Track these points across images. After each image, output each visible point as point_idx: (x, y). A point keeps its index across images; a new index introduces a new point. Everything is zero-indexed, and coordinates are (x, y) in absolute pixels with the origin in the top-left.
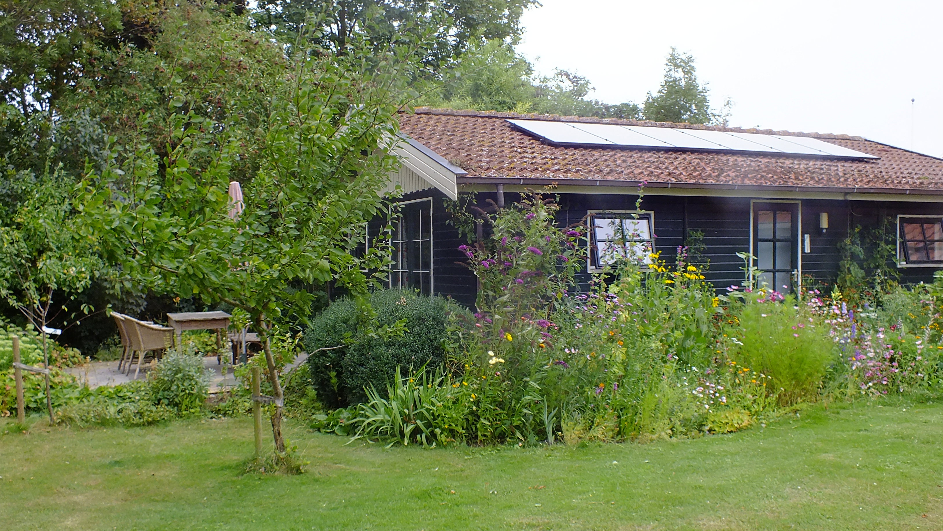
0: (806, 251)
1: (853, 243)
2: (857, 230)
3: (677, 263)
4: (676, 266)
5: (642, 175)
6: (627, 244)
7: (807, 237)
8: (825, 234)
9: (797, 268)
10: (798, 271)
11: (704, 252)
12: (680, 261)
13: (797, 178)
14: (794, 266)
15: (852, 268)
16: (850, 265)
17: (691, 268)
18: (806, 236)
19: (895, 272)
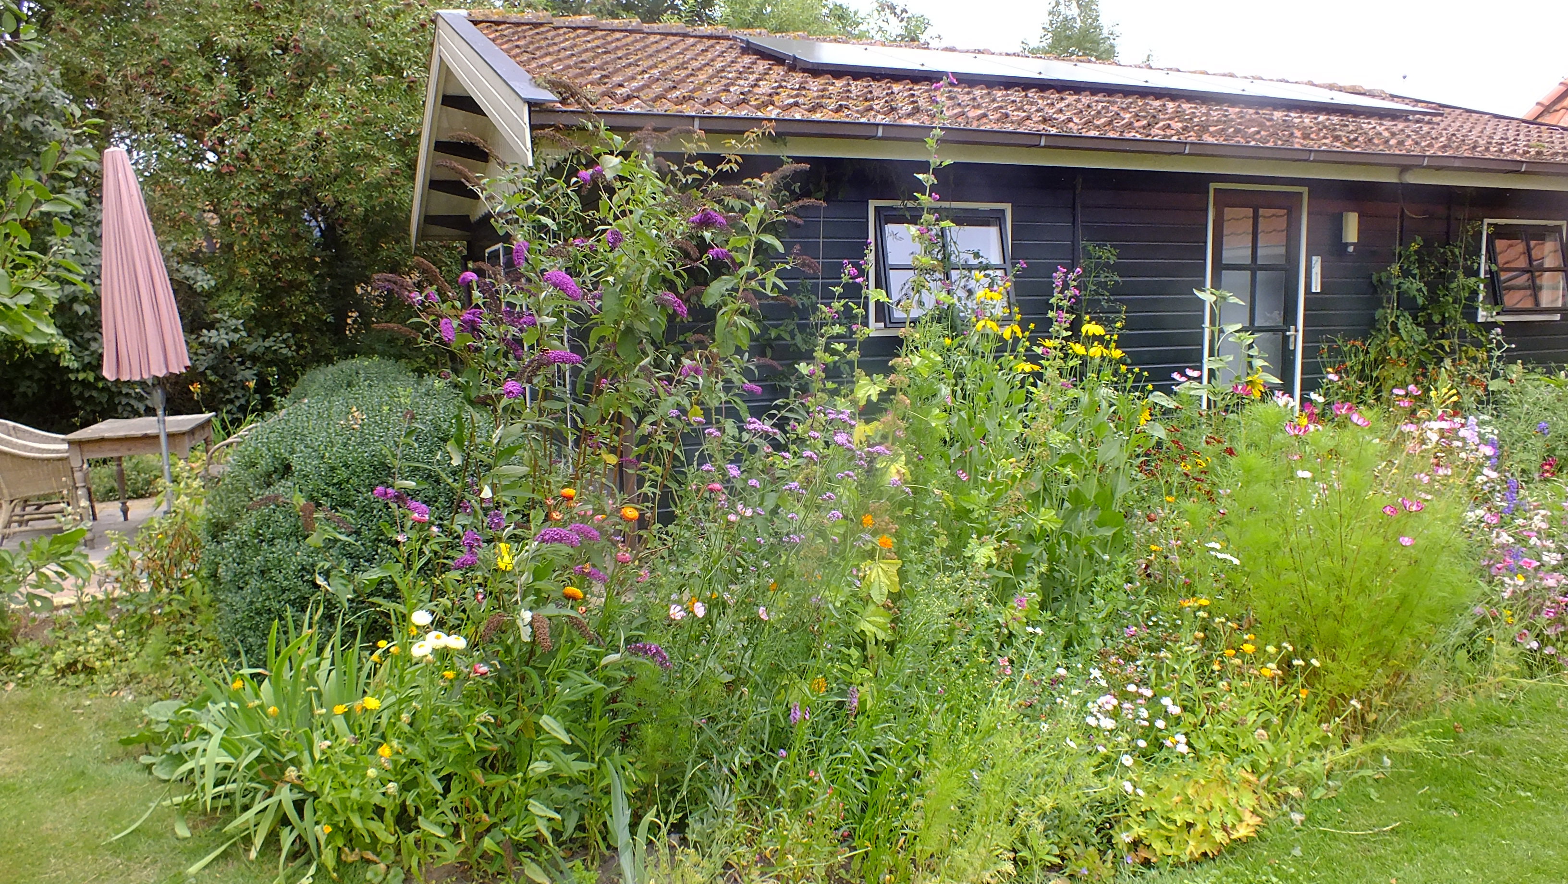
0: (1314, 290)
1: (1406, 273)
2: (1414, 247)
3: (1051, 314)
4: (1050, 321)
5: (984, 120)
6: (954, 274)
7: (1317, 262)
8: (1351, 254)
9: (1295, 324)
10: (1296, 331)
11: (1116, 290)
12: (1059, 308)
13: (1306, 137)
14: (1289, 317)
15: (1401, 324)
16: (1397, 317)
17: (1092, 328)
18: (1314, 258)
19: (1480, 331)
